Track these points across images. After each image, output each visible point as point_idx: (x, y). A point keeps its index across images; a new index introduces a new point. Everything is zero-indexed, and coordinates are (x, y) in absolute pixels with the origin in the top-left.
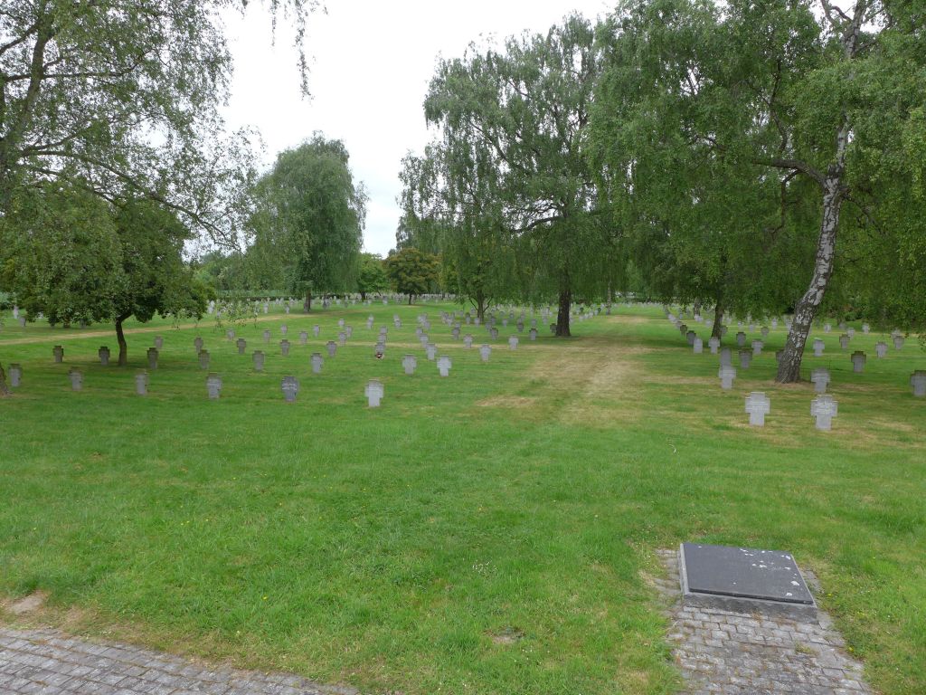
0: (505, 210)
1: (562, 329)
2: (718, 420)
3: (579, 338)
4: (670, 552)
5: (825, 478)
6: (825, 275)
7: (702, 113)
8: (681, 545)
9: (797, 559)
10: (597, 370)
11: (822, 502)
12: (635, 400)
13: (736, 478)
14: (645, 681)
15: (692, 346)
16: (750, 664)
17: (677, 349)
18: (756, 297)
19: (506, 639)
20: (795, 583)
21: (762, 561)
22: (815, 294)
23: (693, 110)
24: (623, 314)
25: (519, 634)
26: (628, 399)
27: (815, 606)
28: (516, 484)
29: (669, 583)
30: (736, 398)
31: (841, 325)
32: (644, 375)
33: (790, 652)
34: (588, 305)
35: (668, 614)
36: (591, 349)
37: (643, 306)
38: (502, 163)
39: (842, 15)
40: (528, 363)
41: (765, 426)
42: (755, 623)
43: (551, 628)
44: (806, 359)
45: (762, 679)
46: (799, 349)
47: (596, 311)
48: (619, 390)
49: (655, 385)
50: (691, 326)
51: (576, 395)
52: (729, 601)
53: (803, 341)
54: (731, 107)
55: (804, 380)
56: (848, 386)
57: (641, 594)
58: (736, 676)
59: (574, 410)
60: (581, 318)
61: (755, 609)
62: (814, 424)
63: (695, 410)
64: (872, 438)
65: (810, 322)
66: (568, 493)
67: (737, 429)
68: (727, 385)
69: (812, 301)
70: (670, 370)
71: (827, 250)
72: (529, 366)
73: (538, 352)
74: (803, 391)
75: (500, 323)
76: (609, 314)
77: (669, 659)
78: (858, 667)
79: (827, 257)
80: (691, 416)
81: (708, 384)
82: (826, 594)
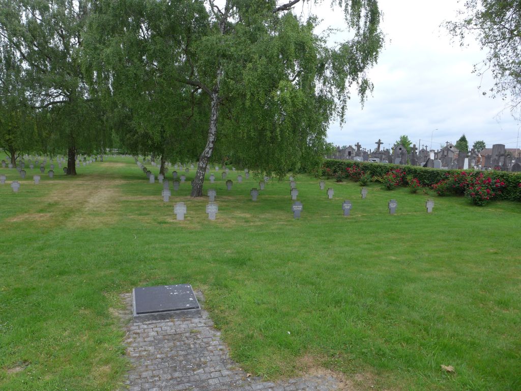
0: (27, 94)
1: (71, 170)
2: (160, 219)
3: (82, 176)
4: (128, 294)
5: (211, 244)
6: (213, 142)
7: (149, 50)
8: (134, 290)
9: (193, 287)
10: (92, 194)
11: (208, 256)
12: (115, 211)
13: (167, 249)
14: (108, 370)
15: (149, 179)
16: (167, 345)
17: (140, 181)
18: (180, 153)
19: (18, 369)
20: (191, 299)
21: (175, 291)
22: (208, 152)
23: (144, 47)
24: (110, 161)
25: (27, 364)
26: (111, 210)
27: (200, 309)
28: (32, 269)
29: (127, 312)
30: (170, 206)
31: (223, 167)
32: (121, 196)
33: (187, 334)
34: (89, 156)
35: (125, 329)
36: (89, 182)
37: (123, 157)
38: (24, 62)
39: (219, 11)
40: (47, 192)
41: (185, 220)
42: (171, 324)
43: (49, 354)
44: (206, 184)
45: (173, 352)
46: (201, 180)
47: (94, 160)
48: (105, 205)
49: (128, 201)
50: (149, 168)
51: (79, 210)
52: (158, 315)
53: (203, 175)
54: (165, 49)
55: (204, 195)
56: (224, 197)
57: (110, 321)
58: (160, 354)
59: (76, 219)
60: (84, 163)
61: (171, 316)
62: (208, 217)
63: (148, 214)
64: (233, 222)
65: (206, 165)
66: (66, 270)
67: (170, 223)
68: (166, 200)
69: (207, 155)
70: (136, 193)
71: (213, 129)
72: (47, 194)
73: (54, 185)
74: (204, 201)
75: (28, 167)
76: (102, 161)
77: (123, 354)
78: (219, 334)
79: (213, 133)
80: (146, 218)
81: (156, 199)
82: (206, 301)
